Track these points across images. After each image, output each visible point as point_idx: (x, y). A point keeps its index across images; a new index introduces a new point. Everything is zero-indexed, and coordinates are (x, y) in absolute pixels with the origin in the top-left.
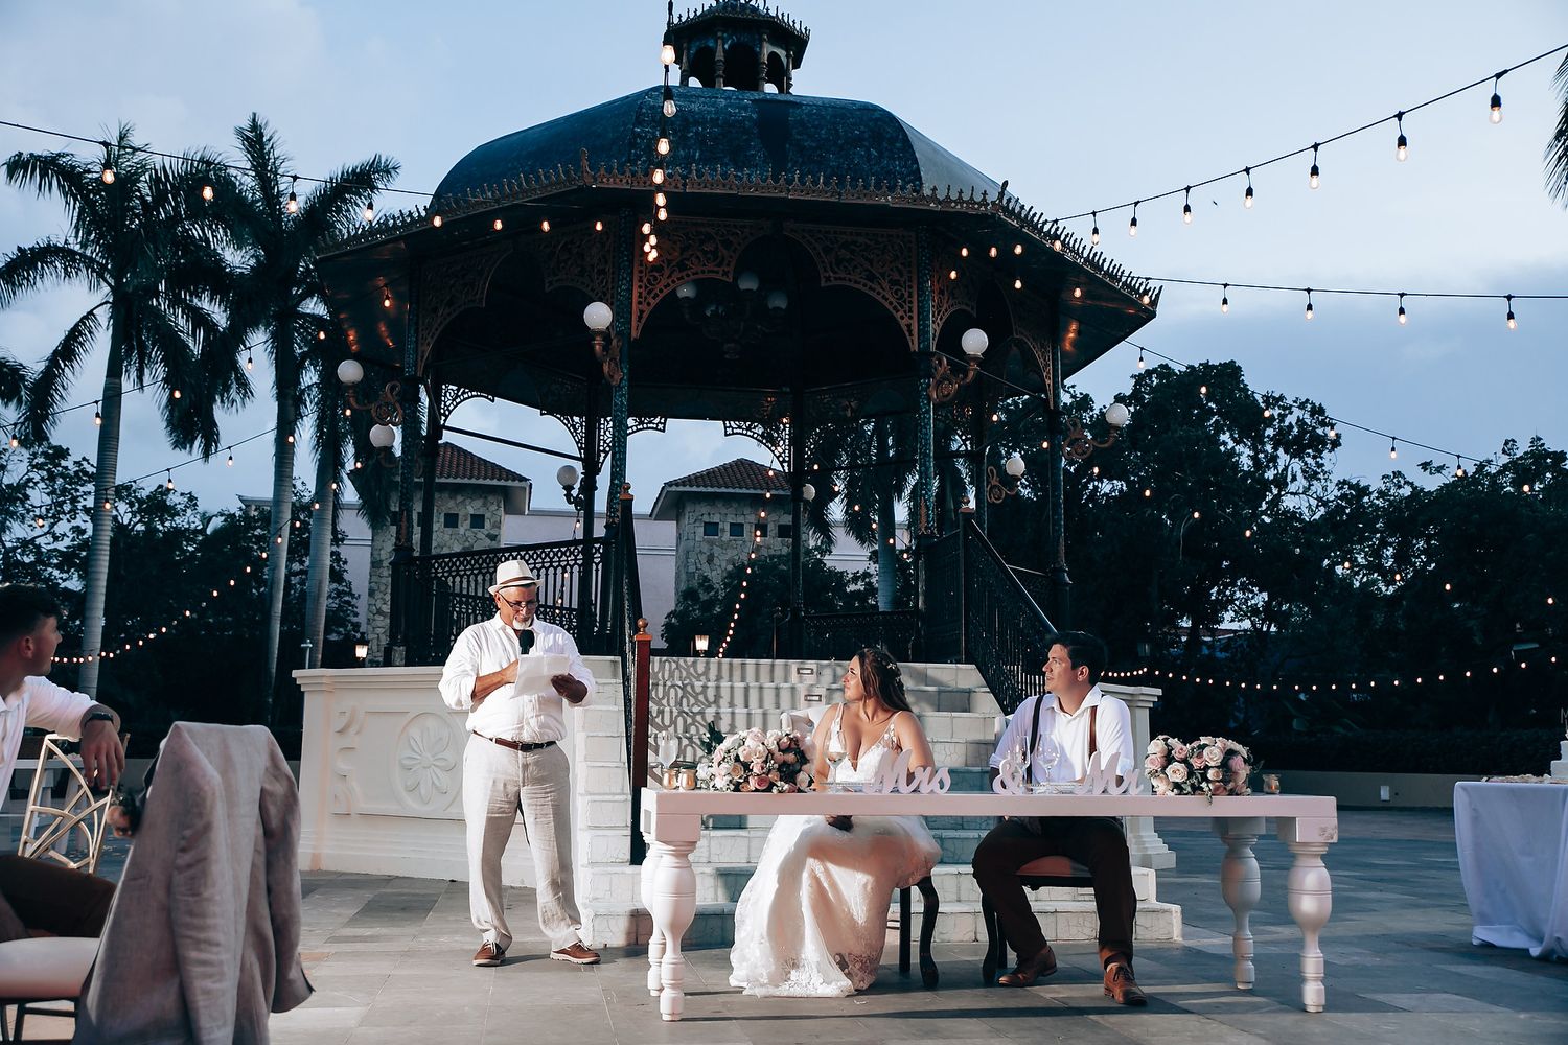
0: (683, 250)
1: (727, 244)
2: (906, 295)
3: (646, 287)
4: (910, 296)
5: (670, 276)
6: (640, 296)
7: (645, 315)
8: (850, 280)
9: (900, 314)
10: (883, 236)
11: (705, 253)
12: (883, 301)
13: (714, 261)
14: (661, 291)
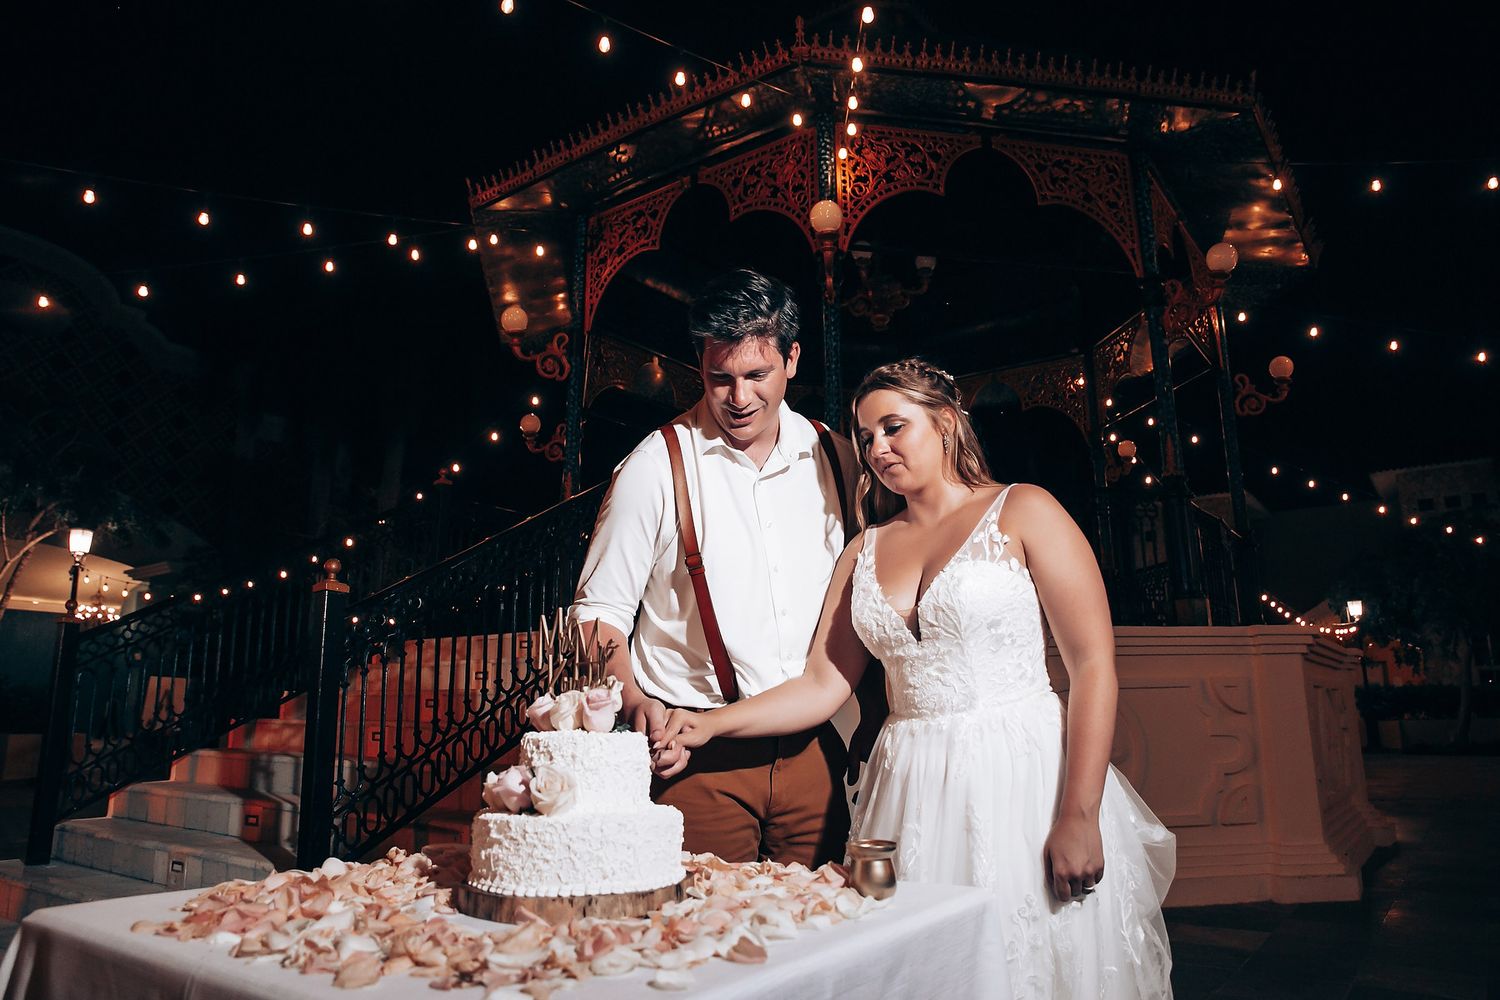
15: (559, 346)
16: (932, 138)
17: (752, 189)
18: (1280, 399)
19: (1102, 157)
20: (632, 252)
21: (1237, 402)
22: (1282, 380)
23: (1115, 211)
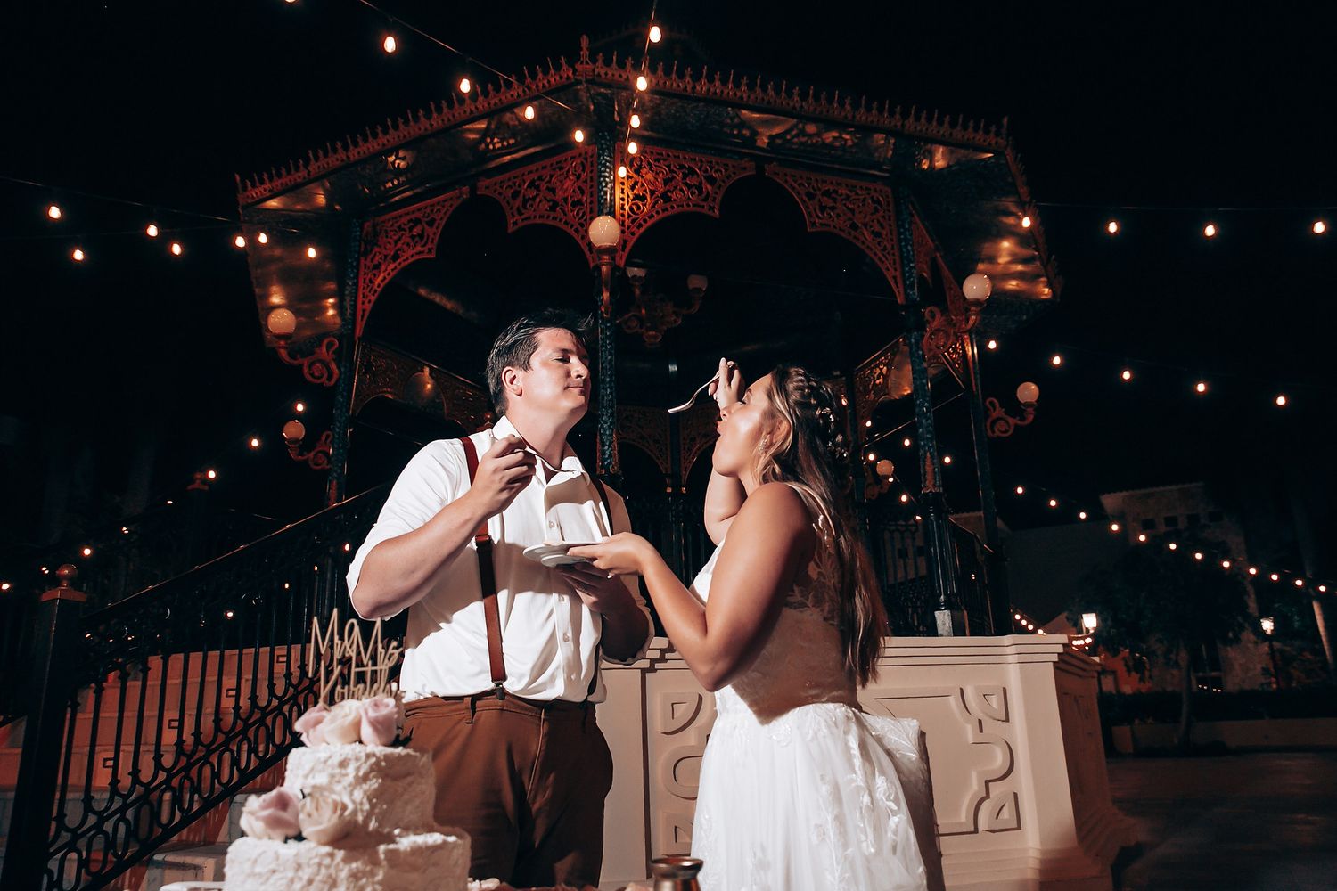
15: (328, 351)
16: (708, 162)
17: (530, 202)
18: (1026, 423)
19: (867, 189)
20: (407, 259)
21: (988, 424)
22: (1028, 405)
23: (879, 240)
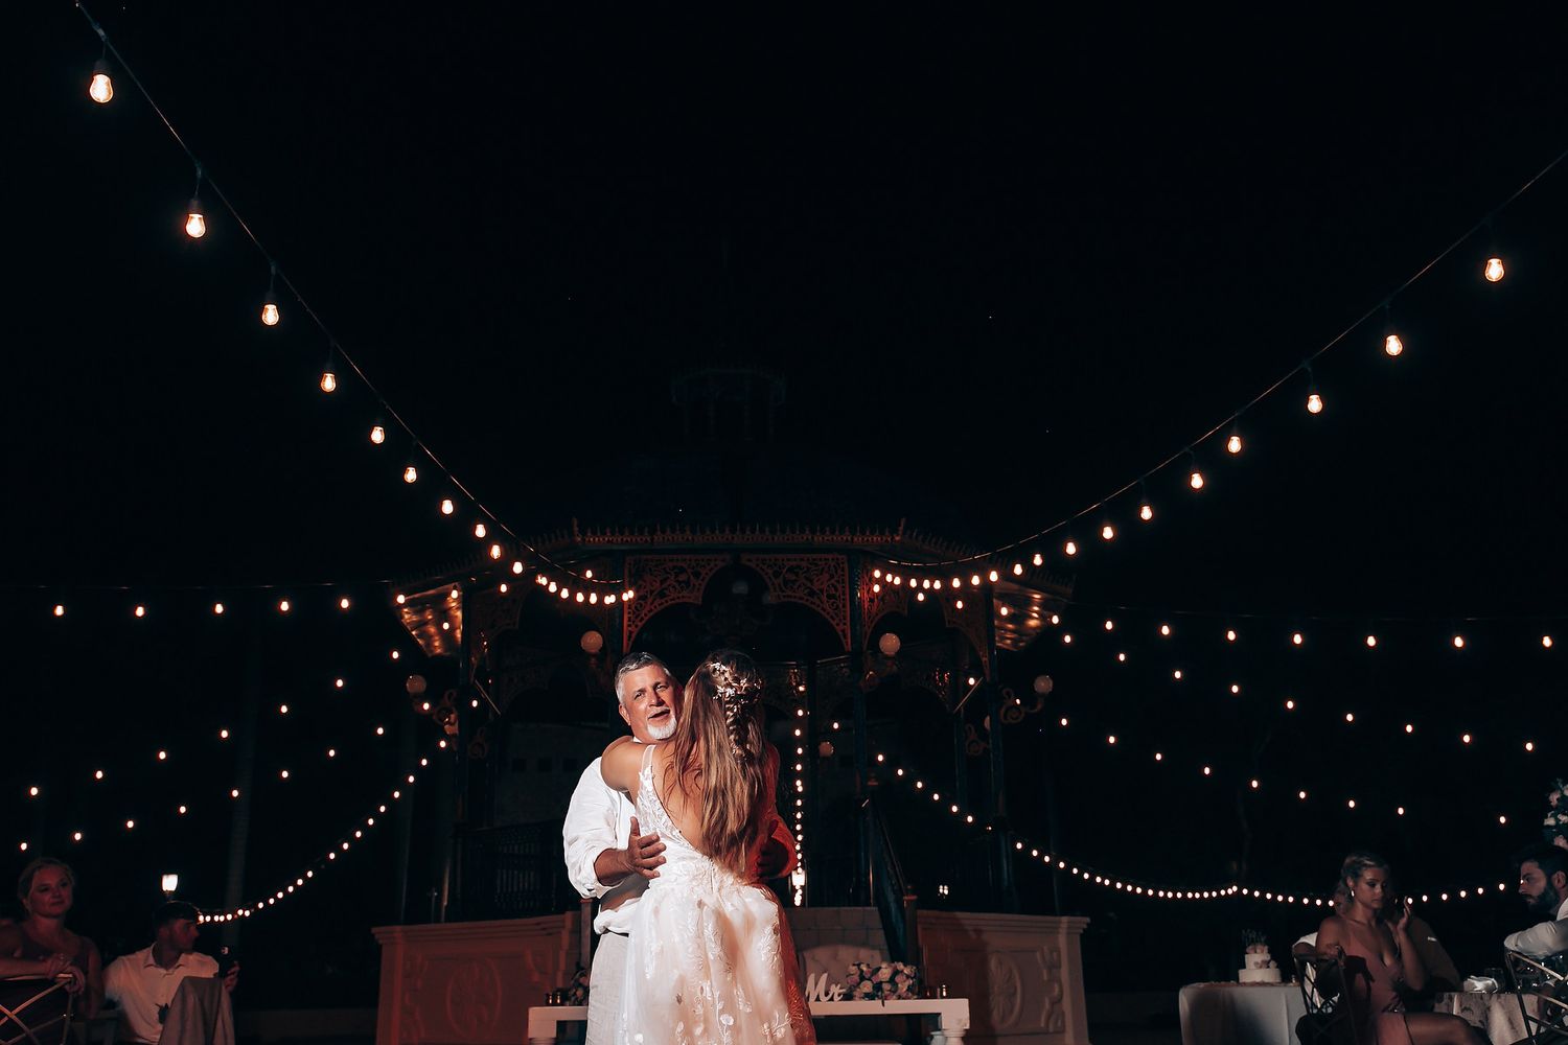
0: (662, 582)
1: (697, 575)
2: (841, 606)
3: (634, 613)
4: (844, 606)
5: (652, 604)
6: (629, 620)
7: (634, 635)
8: (795, 597)
9: (837, 621)
10: (820, 560)
11: (679, 582)
12: (822, 612)
13: (687, 587)
14: (646, 615)
